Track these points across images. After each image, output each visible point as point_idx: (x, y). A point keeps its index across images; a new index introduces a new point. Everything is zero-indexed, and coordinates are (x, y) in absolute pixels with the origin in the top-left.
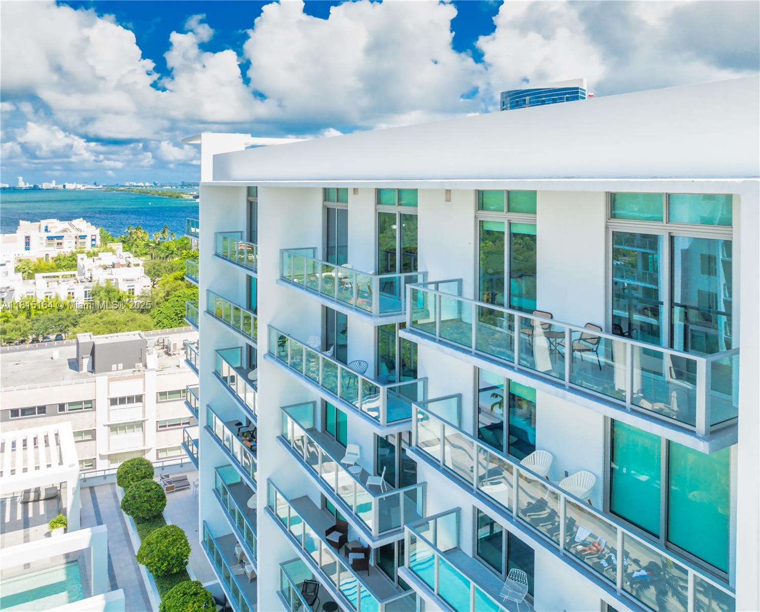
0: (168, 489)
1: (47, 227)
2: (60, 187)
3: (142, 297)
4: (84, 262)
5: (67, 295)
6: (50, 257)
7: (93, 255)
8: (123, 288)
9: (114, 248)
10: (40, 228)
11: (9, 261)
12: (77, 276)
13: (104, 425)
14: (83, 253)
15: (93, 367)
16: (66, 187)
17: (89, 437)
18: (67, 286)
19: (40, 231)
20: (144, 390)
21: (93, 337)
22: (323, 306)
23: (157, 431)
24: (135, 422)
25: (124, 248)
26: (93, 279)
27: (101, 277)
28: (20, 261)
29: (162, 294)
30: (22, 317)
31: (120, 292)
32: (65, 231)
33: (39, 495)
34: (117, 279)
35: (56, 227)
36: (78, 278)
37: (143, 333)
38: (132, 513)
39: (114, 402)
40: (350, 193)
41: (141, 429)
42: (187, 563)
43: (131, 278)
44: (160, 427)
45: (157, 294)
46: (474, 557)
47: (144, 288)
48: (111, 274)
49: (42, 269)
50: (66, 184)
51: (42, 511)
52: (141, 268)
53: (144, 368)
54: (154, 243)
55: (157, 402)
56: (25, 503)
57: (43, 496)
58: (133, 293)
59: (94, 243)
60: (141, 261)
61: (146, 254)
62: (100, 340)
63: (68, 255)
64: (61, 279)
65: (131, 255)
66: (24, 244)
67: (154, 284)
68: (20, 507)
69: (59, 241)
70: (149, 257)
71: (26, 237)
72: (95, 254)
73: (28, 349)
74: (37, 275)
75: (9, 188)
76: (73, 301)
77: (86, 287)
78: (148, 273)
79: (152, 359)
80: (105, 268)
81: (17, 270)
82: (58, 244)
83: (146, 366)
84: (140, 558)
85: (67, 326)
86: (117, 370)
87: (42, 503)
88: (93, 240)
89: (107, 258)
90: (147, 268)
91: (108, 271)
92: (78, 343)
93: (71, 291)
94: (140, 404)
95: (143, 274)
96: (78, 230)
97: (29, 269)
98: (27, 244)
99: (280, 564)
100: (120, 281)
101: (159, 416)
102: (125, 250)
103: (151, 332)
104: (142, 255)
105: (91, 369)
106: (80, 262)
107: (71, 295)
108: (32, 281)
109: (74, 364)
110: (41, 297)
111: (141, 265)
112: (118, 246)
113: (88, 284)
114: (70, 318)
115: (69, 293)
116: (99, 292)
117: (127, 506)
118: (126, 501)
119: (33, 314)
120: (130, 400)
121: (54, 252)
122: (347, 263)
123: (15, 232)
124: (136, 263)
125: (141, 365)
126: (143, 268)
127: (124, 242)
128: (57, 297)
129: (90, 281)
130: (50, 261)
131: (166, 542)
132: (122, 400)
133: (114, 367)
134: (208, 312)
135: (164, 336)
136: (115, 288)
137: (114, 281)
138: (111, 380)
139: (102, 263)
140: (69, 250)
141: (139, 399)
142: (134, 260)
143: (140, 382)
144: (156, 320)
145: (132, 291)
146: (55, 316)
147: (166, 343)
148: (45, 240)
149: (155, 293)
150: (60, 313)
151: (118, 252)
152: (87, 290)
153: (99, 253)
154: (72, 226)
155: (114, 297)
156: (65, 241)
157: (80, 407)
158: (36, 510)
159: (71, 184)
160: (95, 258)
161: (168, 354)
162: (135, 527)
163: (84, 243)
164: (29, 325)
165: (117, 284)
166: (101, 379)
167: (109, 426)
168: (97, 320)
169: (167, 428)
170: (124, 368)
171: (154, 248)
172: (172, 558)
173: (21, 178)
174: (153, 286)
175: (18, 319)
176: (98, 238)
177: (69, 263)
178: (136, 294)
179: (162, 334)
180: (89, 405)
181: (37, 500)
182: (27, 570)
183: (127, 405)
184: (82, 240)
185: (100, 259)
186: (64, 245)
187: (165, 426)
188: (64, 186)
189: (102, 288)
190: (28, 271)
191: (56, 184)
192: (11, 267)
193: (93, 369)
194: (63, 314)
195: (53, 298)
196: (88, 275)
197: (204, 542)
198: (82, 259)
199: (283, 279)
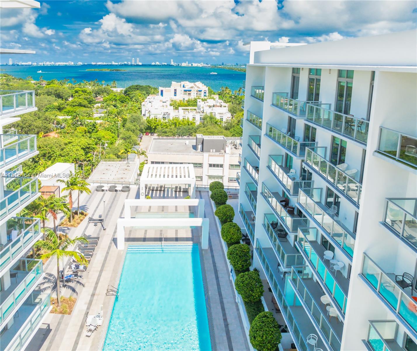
0: (229, 197)
1: (184, 85)
2: (190, 65)
3: (226, 122)
4: (200, 103)
5: (192, 118)
6: (185, 99)
7: (204, 100)
8: (218, 117)
9: (214, 97)
10: (181, 85)
11: (168, 101)
12: (197, 110)
13: (206, 175)
14: (200, 99)
15: (203, 150)
16: (193, 65)
17: (200, 179)
18: (192, 114)
19: (181, 87)
20: (224, 162)
21: (203, 136)
22: (289, 116)
23: (229, 182)
24: (219, 176)
25: (219, 98)
26: (204, 112)
27: (208, 111)
28: (172, 101)
29: (236, 122)
30: (173, 126)
31: (217, 119)
32: (192, 87)
33: (181, 190)
34: (215, 113)
35: (188, 86)
36: (198, 111)
37: (225, 138)
38: (214, 200)
39: (210, 165)
40: (301, 69)
41: (221, 180)
42: (233, 219)
43: (222, 112)
44: (230, 180)
45: (234, 122)
46: (325, 205)
47: (228, 118)
48: (213, 110)
49: (181, 106)
50: (193, 64)
51: (181, 195)
52: (227, 108)
53: (224, 153)
54: (234, 96)
55: (229, 169)
56: (176, 192)
57: (182, 190)
58: (222, 120)
59: (205, 94)
60: (227, 105)
61: (230, 102)
62: (206, 138)
63: (193, 99)
64: (190, 111)
65: (222, 102)
66: (174, 93)
67: (233, 117)
68: (174, 192)
69: (189, 92)
70: (231, 103)
71: (175, 90)
72: (205, 100)
73: (176, 139)
74: (179, 108)
75: (167, 65)
76: (195, 121)
77: (201, 115)
78: (230, 111)
79: (228, 149)
80: (210, 107)
81: (171, 105)
82: (189, 94)
83: (225, 152)
84: (216, 213)
85: (192, 132)
86: (213, 152)
87: (181, 193)
88: (205, 93)
89: (211, 102)
90: (230, 109)
91: (211, 108)
92: (197, 138)
93: (194, 117)
94: (222, 168)
95: (227, 111)
96: (198, 87)
97: (176, 105)
98: (175, 93)
99: (265, 214)
100: (217, 114)
101: (229, 175)
102: (220, 99)
103: (229, 138)
104: (228, 102)
105: (201, 150)
106: (198, 103)
107: (194, 118)
108: (177, 111)
109: (195, 147)
110: (181, 118)
111: (227, 106)
112: (216, 97)
113: (202, 114)
114: (193, 129)
115: (193, 118)
116: (207, 118)
117: (212, 197)
118: (212, 195)
119: (177, 126)
120: (217, 166)
121: (187, 98)
122: (297, 99)
123: (170, 87)
124: (225, 105)
125: (223, 151)
126: (228, 108)
127: (219, 95)
128: (188, 119)
129: (203, 113)
130: (185, 102)
131: (225, 209)
132: (214, 166)
133: (211, 150)
134: (247, 120)
135: (234, 140)
136: (214, 117)
137: (214, 113)
138: (209, 156)
139: (209, 104)
140: (194, 97)
141: (221, 166)
142: (223, 104)
143: (222, 158)
144: (232, 134)
145: (222, 119)
146: (187, 127)
147: (235, 143)
148: (183, 92)
149: (233, 121)
150: (189, 126)
151: (216, 100)
152: (201, 117)
153: (208, 100)
154: (195, 85)
155: (213, 121)
156: (192, 93)
157: (196, 165)
158: (179, 195)
159: (195, 64)
160: (205, 102)
161: (236, 148)
162: (215, 205)
163: (201, 94)
164: (176, 130)
165: (215, 115)
166: (206, 155)
167: (208, 176)
168: (205, 130)
169: (233, 181)
170: (216, 152)
171: (234, 99)
172: (228, 216)
173: (172, 60)
174: (232, 118)
175: (171, 127)
176: (207, 92)
177: (193, 103)
178: (223, 121)
179: (234, 139)
180: (200, 166)
181: (180, 191)
182: (176, 212)
183: (216, 168)
184: (200, 93)
185: (208, 102)
186: (191, 94)
187: (232, 180)
188: (192, 65)
189: (208, 116)
190: (176, 106)
191: (188, 63)
192: (168, 103)
193: (202, 150)
194: (190, 127)
195: (186, 119)
196: (202, 110)
197: (240, 212)
198: (199, 102)
199: (273, 104)
